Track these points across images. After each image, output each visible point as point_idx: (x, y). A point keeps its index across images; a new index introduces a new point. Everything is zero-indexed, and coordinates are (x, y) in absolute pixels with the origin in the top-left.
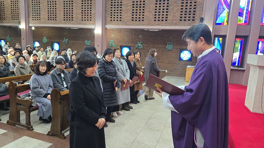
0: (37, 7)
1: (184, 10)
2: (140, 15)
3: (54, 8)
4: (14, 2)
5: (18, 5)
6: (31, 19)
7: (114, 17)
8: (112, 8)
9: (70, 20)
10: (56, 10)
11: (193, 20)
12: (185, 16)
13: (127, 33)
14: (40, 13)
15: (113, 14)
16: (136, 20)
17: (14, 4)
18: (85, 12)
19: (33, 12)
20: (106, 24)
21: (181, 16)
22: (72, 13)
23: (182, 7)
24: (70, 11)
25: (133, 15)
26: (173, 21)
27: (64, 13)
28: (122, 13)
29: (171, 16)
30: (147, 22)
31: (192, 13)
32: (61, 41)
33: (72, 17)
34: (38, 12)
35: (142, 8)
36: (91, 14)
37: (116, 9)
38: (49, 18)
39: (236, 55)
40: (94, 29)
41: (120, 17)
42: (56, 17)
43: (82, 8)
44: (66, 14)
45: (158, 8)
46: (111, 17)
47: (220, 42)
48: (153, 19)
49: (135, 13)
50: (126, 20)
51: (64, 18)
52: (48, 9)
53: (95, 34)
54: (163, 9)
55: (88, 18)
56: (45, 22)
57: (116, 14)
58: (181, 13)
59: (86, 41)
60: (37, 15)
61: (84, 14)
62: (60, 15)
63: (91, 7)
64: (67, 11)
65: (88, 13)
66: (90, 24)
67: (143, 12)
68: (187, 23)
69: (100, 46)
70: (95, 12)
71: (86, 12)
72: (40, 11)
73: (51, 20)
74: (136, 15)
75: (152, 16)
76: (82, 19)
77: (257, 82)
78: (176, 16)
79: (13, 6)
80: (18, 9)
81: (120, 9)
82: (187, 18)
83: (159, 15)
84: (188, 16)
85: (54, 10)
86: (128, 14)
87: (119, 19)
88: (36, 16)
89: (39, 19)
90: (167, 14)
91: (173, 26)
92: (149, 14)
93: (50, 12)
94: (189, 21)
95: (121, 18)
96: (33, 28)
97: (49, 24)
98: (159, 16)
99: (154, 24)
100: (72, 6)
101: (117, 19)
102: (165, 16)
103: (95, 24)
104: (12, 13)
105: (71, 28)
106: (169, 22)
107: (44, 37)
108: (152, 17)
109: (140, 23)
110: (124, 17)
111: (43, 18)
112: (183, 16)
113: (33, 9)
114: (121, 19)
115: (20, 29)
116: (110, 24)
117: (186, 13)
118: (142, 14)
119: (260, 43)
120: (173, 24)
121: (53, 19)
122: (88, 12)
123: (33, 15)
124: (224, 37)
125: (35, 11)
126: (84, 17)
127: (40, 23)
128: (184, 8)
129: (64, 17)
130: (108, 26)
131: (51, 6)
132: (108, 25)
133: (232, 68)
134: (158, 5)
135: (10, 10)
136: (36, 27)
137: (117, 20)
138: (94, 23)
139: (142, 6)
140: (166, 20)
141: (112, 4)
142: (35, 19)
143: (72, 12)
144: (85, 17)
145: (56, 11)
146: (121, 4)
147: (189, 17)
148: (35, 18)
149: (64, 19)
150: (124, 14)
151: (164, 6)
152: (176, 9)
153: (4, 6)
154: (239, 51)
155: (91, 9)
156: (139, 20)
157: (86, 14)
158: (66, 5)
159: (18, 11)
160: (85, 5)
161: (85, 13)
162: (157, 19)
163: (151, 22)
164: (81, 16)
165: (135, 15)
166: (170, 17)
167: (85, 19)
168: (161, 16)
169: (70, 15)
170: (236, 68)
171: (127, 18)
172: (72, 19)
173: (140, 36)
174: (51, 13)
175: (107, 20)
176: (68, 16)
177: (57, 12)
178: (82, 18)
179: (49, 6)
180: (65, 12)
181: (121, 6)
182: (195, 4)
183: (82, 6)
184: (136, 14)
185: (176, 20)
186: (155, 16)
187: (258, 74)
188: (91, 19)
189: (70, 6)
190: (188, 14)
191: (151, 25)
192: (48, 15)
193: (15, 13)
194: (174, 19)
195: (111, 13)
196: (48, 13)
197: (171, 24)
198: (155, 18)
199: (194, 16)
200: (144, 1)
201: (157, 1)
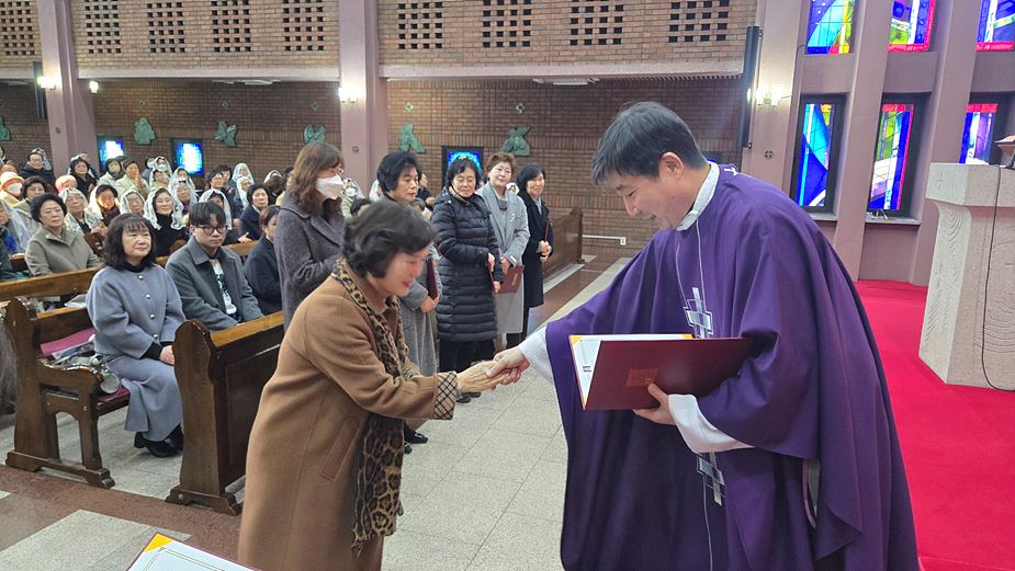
2: (513, 23)
6: (83, 48)
7: (413, 31)
9: (238, 49)
10: (179, 10)
11: (721, 38)
12: (690, 22)
13: (465, 95)
14: (116, 25)
15: (409, 21)
16: (500, 44)
18: (298, 15)
19: (89, 21)
20: (382, 63)
21: (675, 22)
22: (247, 21)
24: (236, 12)
25: (487, 24)
26: (644, 45)
27: (216, 22)
28: (443, 15)
29: (635, 24)
30: (543, 49)
31: (716, 7)
32: (207, 134)
33: (248, 35)
36: (321, 24)
37: (420, 1)
39: (885, 171)
40: (338, 84)
41: (438, 31)
42: (182, 37)
43: (285, 1)
44: (221, 27)
46: (402, 32)
47: (822, 121)
48: (565, 37)
49: (496, 13)
50: (460, 45)
51: (217, 40)
52: (150, 6)
53: (343, 106)
55: (309, 38)
56: (140, 59)
57: (420, 22)
58: (675, 12)
59: (307, 134)
60: (108, 34)
61: (292, 25)
64: (226, 13)
65: (309, 19)
66: (319, 63)
67: (526, 12)
68: (696, 50)
69: (363, 150)
70: (334, 15)
71: (303, 15)
72: (116, 16)
73: (163, 50)
74: (500, 24)
75: (560, 27)
76: (287, 44)
77: (966, 271)
78: (654, 23)
79: (6, 1)
80: (28, 12)
82: (698, 32)
83: (589, 21)
84: (699, 21)
85: (175, 10)
86: (469, 19)
87: (432, 41)
88: (104, 38)
89: (114, 47)
90: (619, 14)
91: (642, 65)
92: (550, 17)
93: (156, 19)
94: (705, 43)
95: (439, 36)
96: (94, 87)
97: (155, 67)
98: (588, 26)
99: (572, 59)
101: (426, 41)
102: (611, 25)
103: (337, 63)
104: (5, 29)
105: (247, 82)
106: (627, 46)
107: (138, 120)
108: (561, 29)
109: (515, 54)
110: (453, 30)
111: (132, 42)
112: (682, 22)
113: (88, 8)
114: (439, 41)
115: (42, 93)
116: (396, 63)
117: (690, 11)
118: (520, 18)
119: (976, 120)
120: (644, 57)
121: (172, 46)
122: (309, 15)
123: (90, 34)
124: (839, 100)
125: (97, 16)
126: (293, 34)
127: (118, 66)
129: (216, 36)
130: (392, 71)
132: (389, 64)
133: (871, 218)
136: (104, 83)
137: (426, 46)
138: (336, 57)
140: (617, 41)
142: (101, 51)
143: (247, 17)
144: (298, 34)
145: (180, 14)
147: (705, 27)
148: (100, 47)
149: (217, 45)
150: (450, 20)
154: (896, 152)
155: (320, 5)
156: (513, 44)
157: (303, 24)
159: (29, 20)
161: (298, 20)
162: (581, 36)
163: (558, 48)
164: (281, 34)
165: (494, 24)
166: (630, 30)
167: (299, 43)
168: (597, 25)
169: (237, 31)
170: (885, 220)
171: (466, 35)
172: (248, 44)
173: (517, 108)
174: (161, 23)
175: (386, 47)
176: (232, 37)
177: (187, 18)
178: (288, 39)
180: (216, 18)
184: (501, 18)
185: (656, 40)
186: (574, 26)
187: (968, 236)
188: (321, 43)
190: (699, 16)
191: (560, 62)
192: (152, 33)
193: (17, 25)
194: (646, 35)
195: (402, 16)
196: (151, 24)
197: (635, 57)
198: (574, 32)
199: (722, 21)
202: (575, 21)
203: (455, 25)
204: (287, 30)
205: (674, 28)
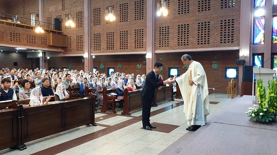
0: (98, 39)
1: (223, 34)
2: (185, 40)
3: (112, 39)
4: (79, 37)
5: (82, 39)
6: (93, 49)
7: (162, 43)
8: (160, 36)
9: (125, 48)
12: (225, 39)
13: (174, 56)
14: (100, 44)
15: (161, 41)
16: (182, 45)
17: (79, 38)
19: (94, 44)
20: (155, 50)
21: (221, 39)
23: (221, 32)
24: (125, 41)
25: (179, 41)
26: (215, 44)
27: (121, 43)
28: (169, 39)
30: (192, 45)
31: (231, 36)
32: (116, 66)
33: (127, 45)
34: (99, 43)
35: (186, 35)
36: (143, 43)
37: (164, 37)
38: (107, 47)
40: (145, 55)
42: (113, 46)
43: (135, 38)
45: (200, 33)
46: (160, 43)
48: (197, 43)
49: (181, 38)
50: (173, 45)
51: (121, 47)
52: (107, 40)
53: (147, 59)
54: (205, 34)
55: (140, 46)
56: (104, 51)
57: (164, 41)
58: (221, 37)
59: (138, 66)
60: (98, 46)
61: (136, 43)
62: (117, 45)
63: (142, 37)
64: (123, 41)
65: (140, 42)
66: (142, 51)
67: (188, 38)
68: (227, 44)
70: (146, 40)
72: (100, 42)
73: (109, 49)
76: (135, 47)
78: (217, 39)
79: (78, 40)
80: (82, 42)
81: (167, 36)
82: (227, 41)
85: (112, 41)
86: (175, 40)
87: (167, 45)
88: (97, 47)
89: (99, 49)
90: (208, 38)
91: (214, 48)
92: (193, 38)
93: (108, 43)
94: (229, 43)
95: (168, 44)
97: (107, 53)
99: (198, 47)
100: (127, 37)
102: (207, 40)
103: (146, 50)
104: (77, 46)
106: (211, 44)
107: (101, 64)
108: (195, 41)
109: (185, 47)
111: (103, 48)
112: (223, 39)
113: (94, 41)
114: (168, 45)
115: (84, 58)
116: (159, 50)
117: (225, 36)
120: (215, 46)
121: (111, 48)
123: (94, 46)
124: (262, 55)
125: (96, 43)
126: (137, 45)
127: (100, 53)
128: (223, 32)
131: (109, 38)
132: (157, 50)
134: (200, 31)
135: (76, 44)
136: (95, 56)
137: (165, 46)
139: (186, 32)
140: (208, 43)
141: (160, 33)
142: (96, 50)
143: (127, 42)
145: (113, 42)
146: (168, 32)
147: (229, 40)
151: (205, 32)
152: (216, 33)
153: (71, 40)
155: (143, 39)
156: (184, 45)
158: (122, 36)
159: (82, 44)
160: (138, 35)
161: (138, 42)
162: (200, 42)
163: (195, 45)
164: (134, 45)
166: (211, 41)
167: (138, 47)
168: (203, 40)
171: (174, 43)
172: (127, 47)
174: (109, 44)
175: (156, 47)
176: (124, 46)
177: (115, 42)
178: (135, 46)
179: (108, 38)
181: (168, 34)
182: (233, 28)
183: (135, 36)
184: (182, 40)
185: (217, 43)
188: (142, 46)
189: (125, 37)
190: (227, 37)
191: (195, 48)
192: (107, 46)
193: (79, 45)
194: (215, 42)
195: (160, 40)
196: (107, 44)
197: (213, 46)
198: (199, 42)
199: (232, 38)
200: (188, 29)
201: (199, 28)
202: (198, 39)
203: (172, 41)
204: (135, 44)
205: (221, 40)
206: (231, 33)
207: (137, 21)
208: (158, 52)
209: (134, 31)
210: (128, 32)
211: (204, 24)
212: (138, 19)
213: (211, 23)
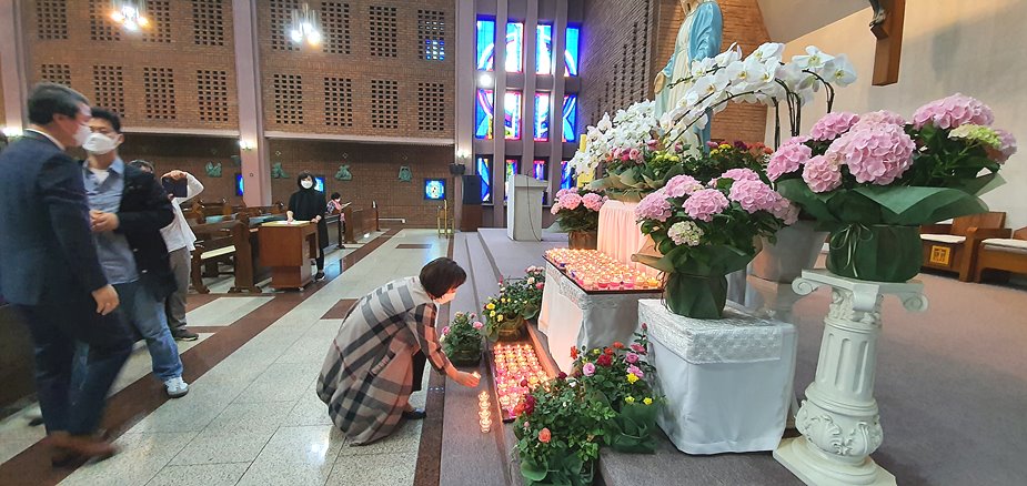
1: (425, 111)
2: (342, 115)
3: (117, 87)
7: (285, 115)
8: (277, 96)
9: (166, 117)
12: (428, 121)
15: (282, 109)
16: (336, 124)
18: (210, 101)
20: (265, 129)
21: (421, 121)
22: (173, 102)
24: (164, 96)
25: (328, 114)
26: (408, 130)
27: (149, 101)
28: (303, 108)
29: (403, 120)
30: (359, 128)
31: (438, 116)
33: (173, 110)
35: (346, 102)
36: (226, 107)
40: (238, 139)
41: (300, 115)
42: (121, 108)
43: (201, 93)
44: (153, 104)
45: (378, 104)
46: (278, 114)
47: (485, 165)
48: (370, 123)
49: (332, 109)
50: (313, 123)
51: (149, 111)
52: (98, 89)
53: (242, 152)
54: (388, 107)
55: (217, 114)
57: (289, 110)
58: (421, 116)
59: (208, 167)
61: (205, 106)
62: (136, 104)
64: (156, 96)
65: (217, 104)
66: (224, 128)
67: (349, 110)
68: (432, 133)
69: (257, 175)
70: (235, 103)
71: (213, 101)
76: (202, 116)
78: (412, 121)
81: (297, 100)
82: (431, 126)
83: (381, 117)
85: (118, 92)
86: (317, 111)
87: (297, 120)
90: (395, 115)
91: (407, 138)
92: (362, 113)
93: (102, 96)
94: (434, 131)
95: (300, 118)
99: (374, 133)
100: (171, 86)
101: (293, 120)
102: (392, 119)
103: (238, 128)
106: (400, 130)
108: (367, 119)
109: (344, 130)
110: (308, 116)
112: (424, 121)
114: (300, 120)
116: (275, 130)
117: (428, 117)
118: (346, 113)
120: (408, 135)
124: (490, 157)
128: (424, 107)
132: (271, 131)
134: (377, 99)
138: (237, 125)
139: (346, 98)
140: (395, 127)
141: (277, 89)
143: (173, 99)
144: (210, 111)
146: (298, 90)
147: (434, 124)
149: (149, 114)
150: (307, 110)
152: (411, 108)
155: (224, 96)
156: (343, 125)
157: (214, 106)
158: (152, 82)
160: (208, 85)
161: (210, 104)
162: (378, 123)
163: (367, 128)
164: (197, 110)
165: (331, 114)
166: (401, 122)
167: (210, 117)
168: (385, 119)
169: (165, 107)
171: (316, 118)
172: (173, 115)
173: (343, 156)
174: (106, 99)
175: (269, 122)
176: (161, 106)
177: (126, 97)
178: (203, 113)
181: (299, 95)
182: (441, 103)
183: (201, 87)
184: (335, 112)
185: (413, 128)
186: (374, 119)
188: (226, 117)
189: (163, 86)
190: (431, 119)
191: (368, 135)
194: (408, 125)
195: (278, 107)
197: (404, 134)
199: (441, 122)
200: (349, 90)
201: (374, 91)
202: (374, 116)
203: (310, 113)
205: (421, 123)
206: (438, 113)
207: (201, 47)
208: (274, 134)
209: (195, 74)
210: (174, 72)
211: (384, 85)
212: (205, 43)
213: (400, 86)
